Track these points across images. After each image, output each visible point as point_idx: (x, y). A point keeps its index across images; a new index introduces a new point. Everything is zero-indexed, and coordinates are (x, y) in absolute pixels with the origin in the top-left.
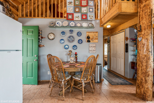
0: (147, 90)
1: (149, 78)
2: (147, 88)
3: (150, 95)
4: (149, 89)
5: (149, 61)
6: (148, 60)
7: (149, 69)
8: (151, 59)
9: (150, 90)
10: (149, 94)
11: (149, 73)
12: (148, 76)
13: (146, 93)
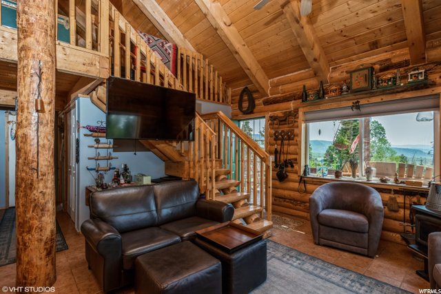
0: (28, 266)
1: (30, 237)
2: (29, 263)
3: (35, 278)
4: (32, 263)
5: (32, 192)
6: (28, 191)
7: (33, 211)
8: (36, 186)
9: (36, 266)
10: (33, 278)
11: (31, 222)
12: (29, 232)
13: (27, 276)
